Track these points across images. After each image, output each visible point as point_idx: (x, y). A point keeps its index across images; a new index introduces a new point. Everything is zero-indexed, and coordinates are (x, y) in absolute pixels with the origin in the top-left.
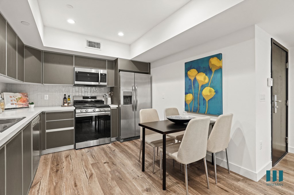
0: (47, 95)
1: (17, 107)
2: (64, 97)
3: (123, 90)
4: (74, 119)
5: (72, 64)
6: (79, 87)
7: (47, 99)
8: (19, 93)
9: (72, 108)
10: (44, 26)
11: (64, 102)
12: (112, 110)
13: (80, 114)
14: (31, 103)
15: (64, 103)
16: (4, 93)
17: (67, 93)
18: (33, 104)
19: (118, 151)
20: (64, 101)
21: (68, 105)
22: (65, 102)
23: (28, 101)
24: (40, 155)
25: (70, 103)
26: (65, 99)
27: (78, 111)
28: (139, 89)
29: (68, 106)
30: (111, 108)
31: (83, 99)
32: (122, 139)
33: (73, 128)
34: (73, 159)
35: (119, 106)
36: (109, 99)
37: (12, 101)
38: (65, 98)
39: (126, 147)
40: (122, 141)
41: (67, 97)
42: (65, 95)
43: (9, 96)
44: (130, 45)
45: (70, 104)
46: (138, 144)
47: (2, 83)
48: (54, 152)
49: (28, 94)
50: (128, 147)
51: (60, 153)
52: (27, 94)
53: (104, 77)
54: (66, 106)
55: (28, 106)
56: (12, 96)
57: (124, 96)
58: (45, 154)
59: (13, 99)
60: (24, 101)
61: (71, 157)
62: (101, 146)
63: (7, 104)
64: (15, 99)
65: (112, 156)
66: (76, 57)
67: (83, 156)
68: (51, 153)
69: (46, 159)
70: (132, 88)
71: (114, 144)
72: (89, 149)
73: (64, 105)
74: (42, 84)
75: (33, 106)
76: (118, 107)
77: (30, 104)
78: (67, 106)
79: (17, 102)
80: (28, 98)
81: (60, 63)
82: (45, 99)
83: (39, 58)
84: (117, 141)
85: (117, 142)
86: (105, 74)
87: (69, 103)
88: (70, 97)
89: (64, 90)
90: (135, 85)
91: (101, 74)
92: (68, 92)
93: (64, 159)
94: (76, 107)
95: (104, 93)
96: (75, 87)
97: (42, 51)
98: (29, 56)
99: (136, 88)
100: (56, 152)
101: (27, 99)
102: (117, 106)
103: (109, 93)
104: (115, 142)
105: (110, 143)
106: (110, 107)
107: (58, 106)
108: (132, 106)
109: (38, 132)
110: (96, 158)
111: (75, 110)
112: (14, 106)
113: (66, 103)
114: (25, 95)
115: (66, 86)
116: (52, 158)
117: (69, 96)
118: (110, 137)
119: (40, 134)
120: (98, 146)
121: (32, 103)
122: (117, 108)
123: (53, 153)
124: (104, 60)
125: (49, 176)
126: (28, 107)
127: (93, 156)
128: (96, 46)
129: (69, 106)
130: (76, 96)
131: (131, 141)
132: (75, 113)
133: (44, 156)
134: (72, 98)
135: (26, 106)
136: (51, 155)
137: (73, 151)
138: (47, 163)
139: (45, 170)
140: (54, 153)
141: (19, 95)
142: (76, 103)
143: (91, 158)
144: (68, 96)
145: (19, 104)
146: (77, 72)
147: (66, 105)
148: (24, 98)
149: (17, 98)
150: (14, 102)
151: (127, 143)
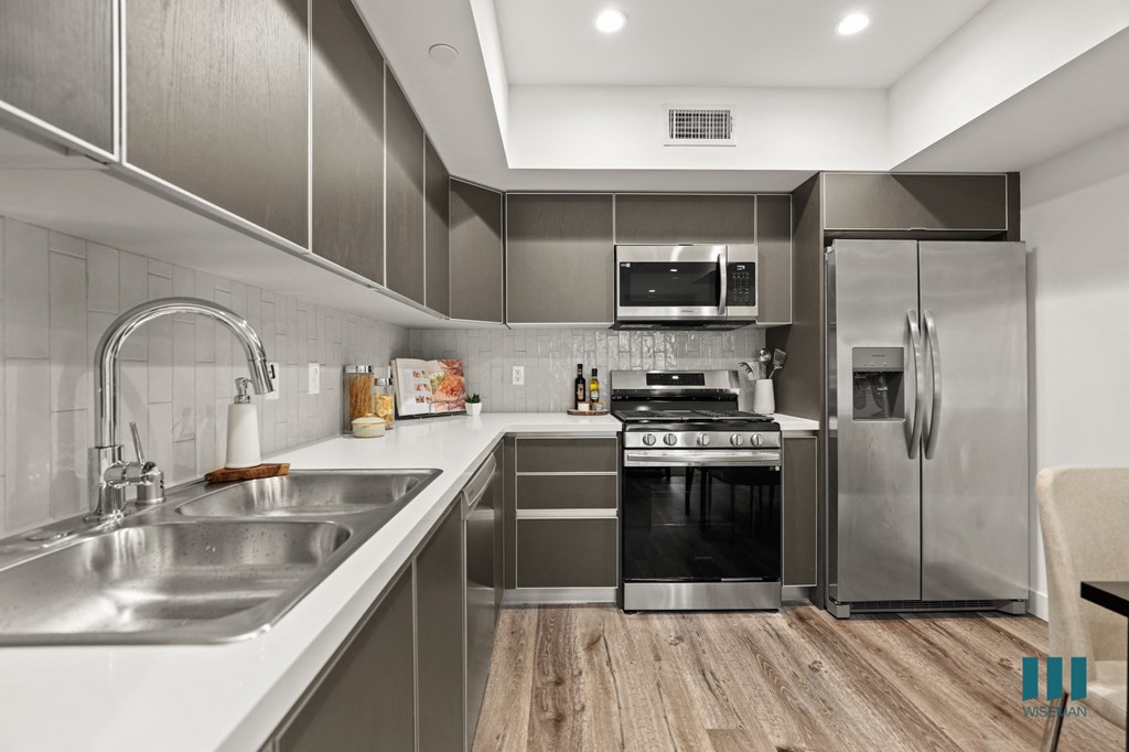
0: (522, 369)
1: (433, 411)
2: (575, 376)
3: (848, 340)
4: (616, 473)
5: (607, 235)
6: (633, 332)
7: (521, 382)
8: (439, 359)
9: (609, 426)
10: (511, 86)
11: (576, 395)
12: (789, 444)
13: (641, 454)
14: (471, 396)
15: (577, 401)
16: (400, 361)
17: (589, 356)
18: (478, 401)
19: (837, 675)
20: (576, 390)
21: (591, 408)
22: (581, 397)
23: (464, 391)
24: (497, 608)
25: (597, 401)
26: (581, 386)
27: (633, 439)
28: (950, 334)
29: (593, 413)
30: (784, 435)
31: (648, 384)
32: (843, 603)
33: (611, 513)
34: (617, 663)
35: (824, 424)
36: (765, 387)
37: (418, 389)
38: (580, 380)
39: (881, 662)
40: (844, 611)
41: (587, 373)
42: (580, 366)
43: (410, 372)
44: (887, 91)
45: (598, 407)
46: (952, 653)
47: (394, 324)
48: (542, 602)
49: (465, 364)
50: (896, 663)
51: (565, 611)
52: (461, 365)
53: (743, 276)
54: (583, 414)
55: (464, 407)
56: (419, 371)
57: (854, 374)
58: (513, 603)
59: (422, 380)
60: (453, 391)
61: (611, 653)
62: (735, 616)
63: (406, 398)
64: (429, 384)
65: (813, 711)
66: (625, 199)
67: (658, 658)
68: (534, 607)
69: (515, 633)
70: (901, 328)
71: (801, 618)
72: (682, 621)
73: (576, 408)
74: (505, 323)
75: (476, 408)
76: (817, 428)
77: (469, 401)
78: (590, 414)
79: (434, 391)
80: (463, 379)
81: (563, 234)
82: (515, 382)
83: (495, 224)
84: (814, 603)
85: (814, 608)
86: (750, 266)
87: (593, 401)
88: (599, 377)
89: (575, 346)
90: (924, 312)
91: (731, 267)
92: (592, 354)
93: (581, 653)
94: (625, 423)
95: (739, 356)
96: (616, 332)
97: (504, 193)
98: (464, 217)
99: (930, 324)
100: (551, 606)
101: (460, 382)
102: (814, 425)
103: (762, 359)
104: (801, 610)
105: (776, 611)
106: (776, 427)
107: (555, 411)
108: (906, 425)
109: (489, 515)
110: (728, 692)
111: (621, 435)
112: (424, 408)
113: (584, 400)
114: (456, 366)
115: (585, 329)
116: (537, 633)
117: (595, 372)
118: (775, 580)
119: (498, 523)
120: (721, 615)
121: (476, 399)
122: (814, 432)
123: (540, 607)
124: (742, 199)
125: (529, 741)
126: (464, 413)
127: (709, 676)
128: (711, 129)
129: (595, 414)
130: (618, 371)
131: (895, 624)
132: (623, 448)
133: (510, 611)
134: (606, 381)
135: (458, 409)
136: (534, 613)
137: (615, 614)
138: (521, 657)
139: (513, 695)
140: (545, 606)
141: (437, 369)
142: (623, 402)
143: (698, 689)
144: (590, 372)
145: (438, 399)
146: (628, 265)
147: (584, 407)
148: (452, 378)
149: (432, 377)
150: (424, 393)
151: (872, 630)
